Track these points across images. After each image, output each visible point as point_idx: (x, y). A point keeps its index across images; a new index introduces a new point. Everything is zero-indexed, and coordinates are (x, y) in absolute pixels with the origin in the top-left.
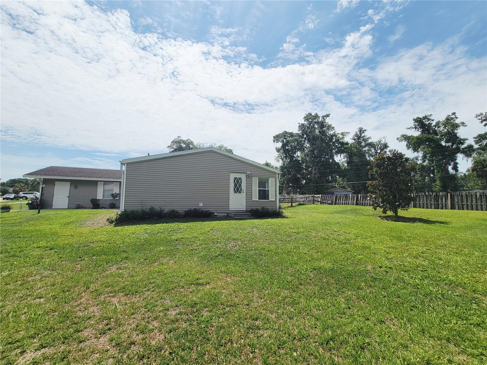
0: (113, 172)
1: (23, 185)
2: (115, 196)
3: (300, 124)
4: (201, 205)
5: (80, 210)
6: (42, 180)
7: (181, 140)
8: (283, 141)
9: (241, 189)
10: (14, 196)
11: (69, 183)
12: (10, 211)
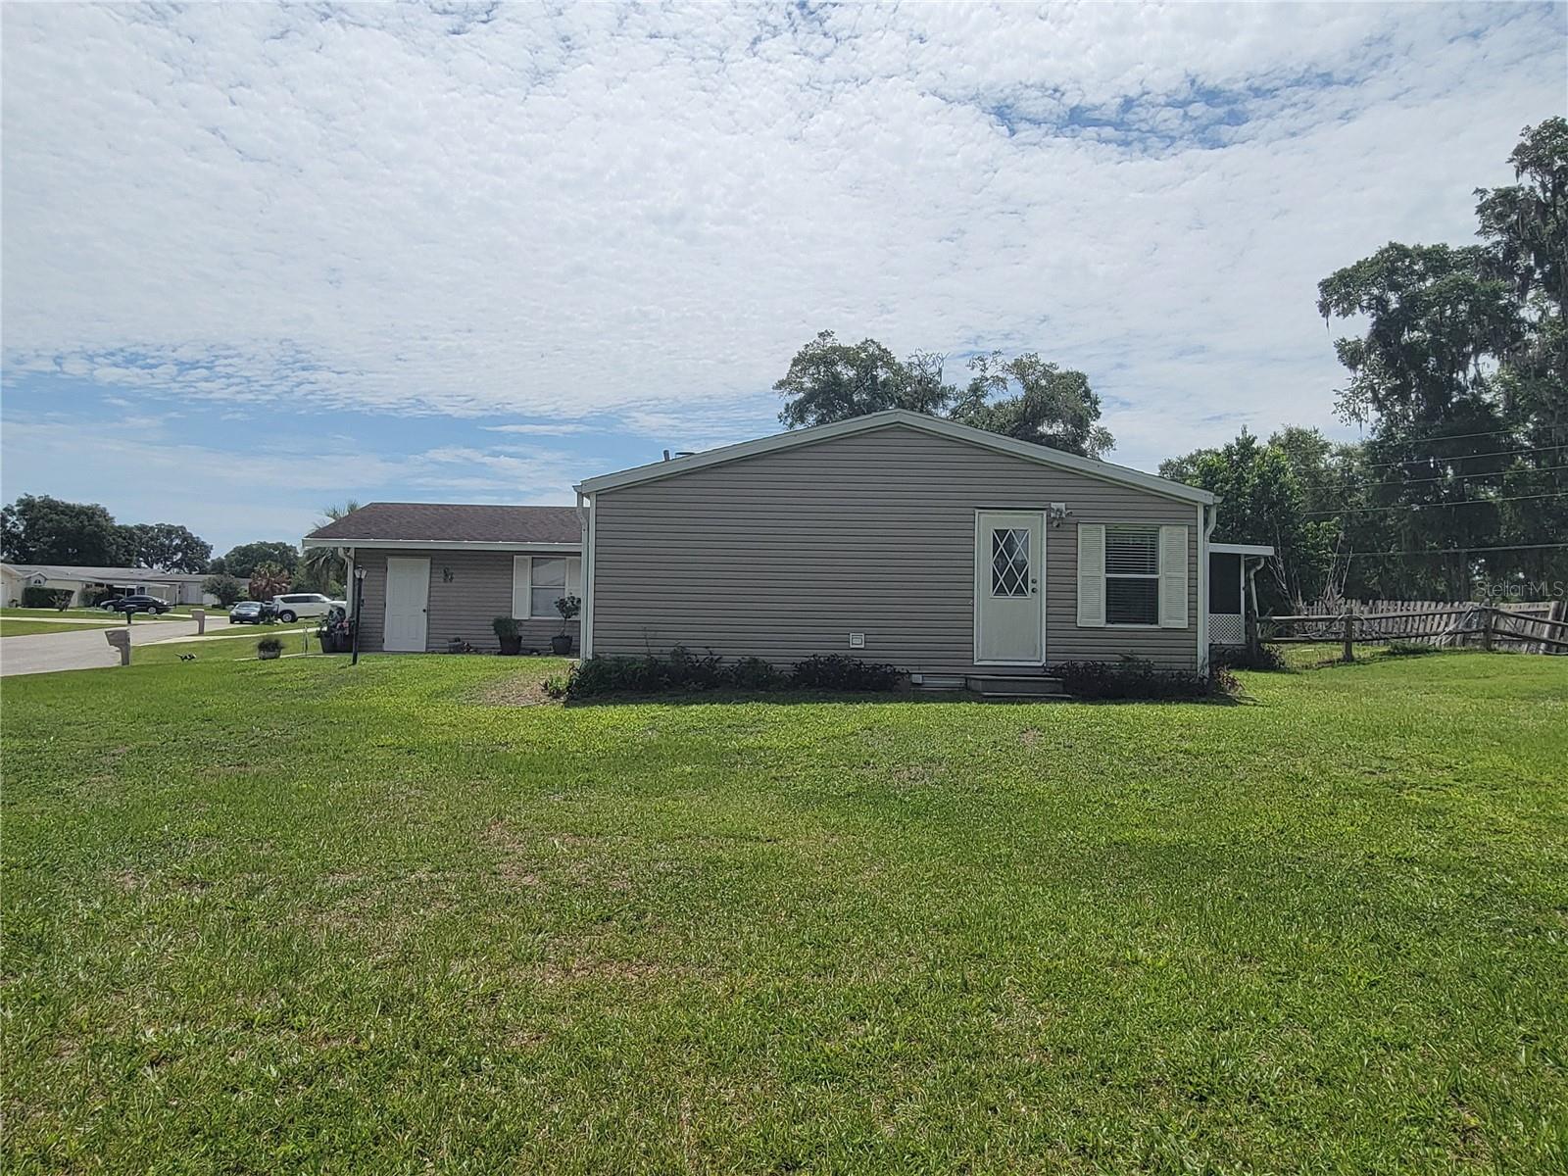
0: (561, 516)
1: (276, 568)
2: (569, 609)
3: (1491, 195)
4: (857, 641)
5: (464, 656)
6: (352, 553)
7: (834, 350)
8: (1381, 303)
9: (1025, 580)
10: (258, 609)
11: (427, 561)
12: (281, 656)
